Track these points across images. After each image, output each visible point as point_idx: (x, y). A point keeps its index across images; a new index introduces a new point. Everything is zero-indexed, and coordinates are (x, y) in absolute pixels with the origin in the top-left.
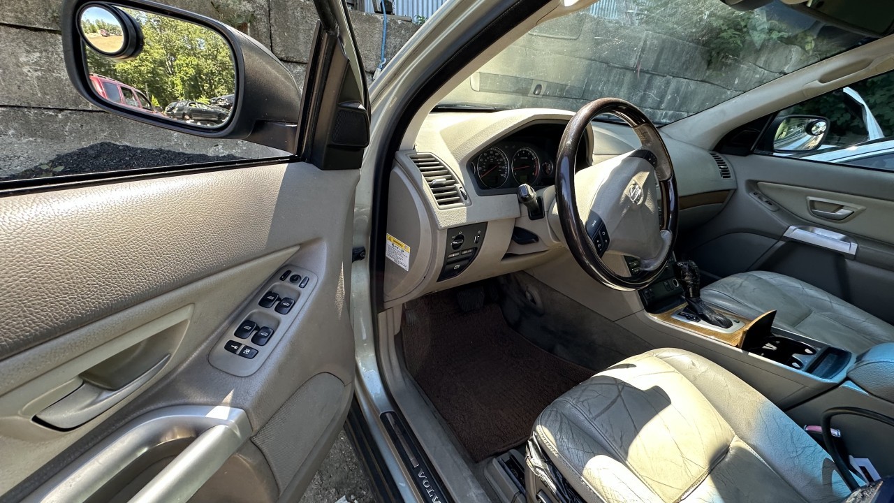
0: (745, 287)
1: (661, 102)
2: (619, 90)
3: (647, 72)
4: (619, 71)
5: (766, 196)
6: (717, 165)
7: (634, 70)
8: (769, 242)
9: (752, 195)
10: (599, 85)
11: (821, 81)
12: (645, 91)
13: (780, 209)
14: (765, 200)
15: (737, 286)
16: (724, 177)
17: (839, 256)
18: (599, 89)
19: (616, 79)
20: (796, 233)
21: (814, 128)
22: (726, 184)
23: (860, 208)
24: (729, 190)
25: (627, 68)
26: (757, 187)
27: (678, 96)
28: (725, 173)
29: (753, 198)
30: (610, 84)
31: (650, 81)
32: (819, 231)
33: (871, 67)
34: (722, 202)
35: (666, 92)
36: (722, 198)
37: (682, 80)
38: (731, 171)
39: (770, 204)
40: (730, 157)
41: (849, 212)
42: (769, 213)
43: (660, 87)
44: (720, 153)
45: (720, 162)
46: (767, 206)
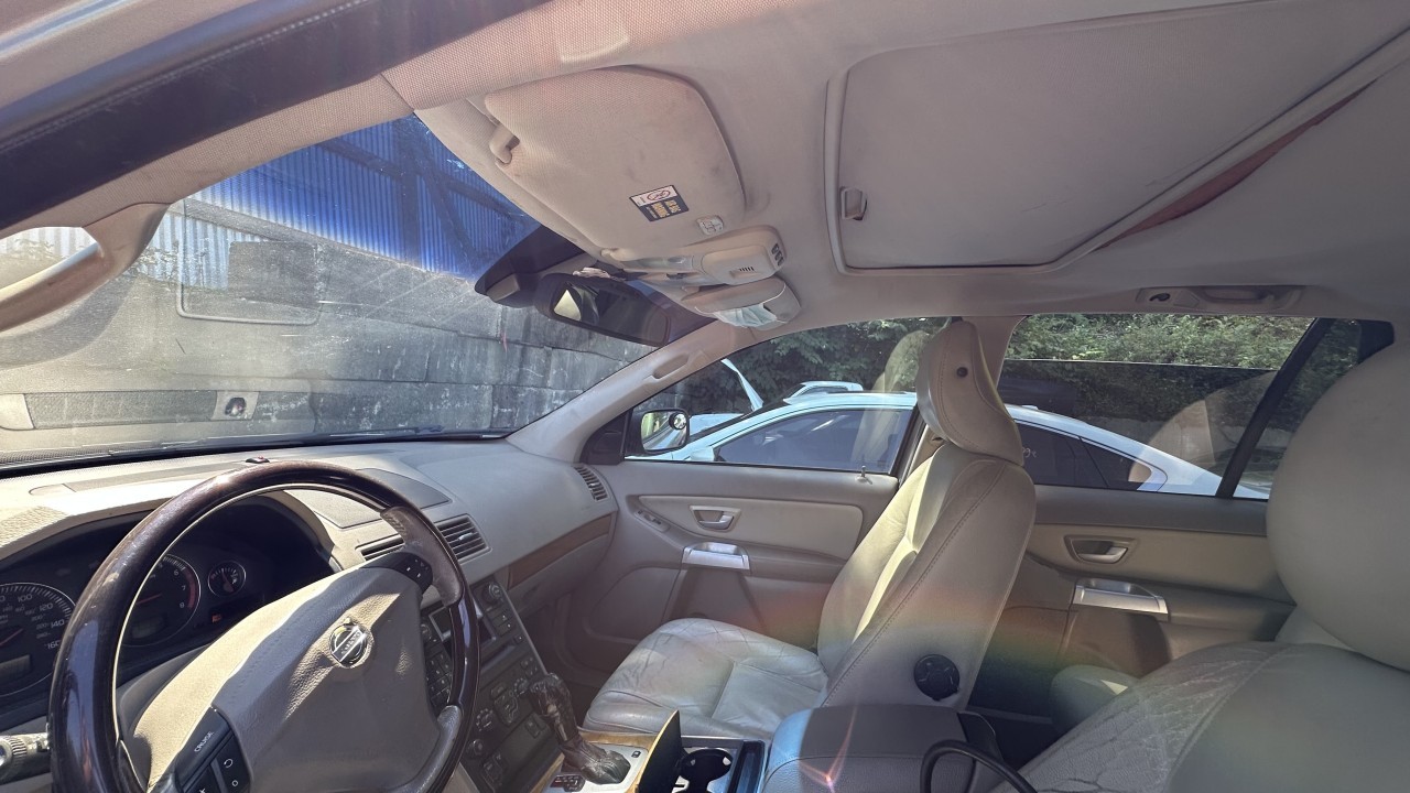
0: (652, 664)
1: (545, 379)
2: (483, 367)
3: (517, 342)
4: (477, 341)
5: (654, 513)
6: (585, 483)
7: (497, 340)
8: (670, 574)
9: (637, 515)
10: (450, 361)
11: (657, 376)
12: (521, 366)
13: (671, 527)
14: (652, 518)
15: (642, 667)
16: (598, 499)
17: (738, 573)
18: (452, 366)
19: (476, 352)
20: (694, 555)
21: (676, 421)
22: (604, 507)
23: (737, 511)
24: (609, 515)
25: (486, 338)
26: (640, 502)
27: (565, 369)
28: (599, 493)
29: (638, 519)
30: (468, 360)
31: (523, 353)
32: (714, 546)
33: (690, 362)
34: (608, 533)
35: (548, 366)
36: (607, 525)
37: (565, 351)
38: (606, 488)
39: (659, 523)
40: (599, 467)
41: (729, 518)
42: (661, 535)
43: (539, 360)
44: (587, 463)
45: (589, 478)
46: (655, 525)
